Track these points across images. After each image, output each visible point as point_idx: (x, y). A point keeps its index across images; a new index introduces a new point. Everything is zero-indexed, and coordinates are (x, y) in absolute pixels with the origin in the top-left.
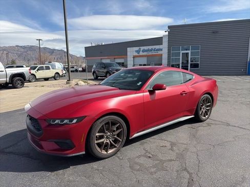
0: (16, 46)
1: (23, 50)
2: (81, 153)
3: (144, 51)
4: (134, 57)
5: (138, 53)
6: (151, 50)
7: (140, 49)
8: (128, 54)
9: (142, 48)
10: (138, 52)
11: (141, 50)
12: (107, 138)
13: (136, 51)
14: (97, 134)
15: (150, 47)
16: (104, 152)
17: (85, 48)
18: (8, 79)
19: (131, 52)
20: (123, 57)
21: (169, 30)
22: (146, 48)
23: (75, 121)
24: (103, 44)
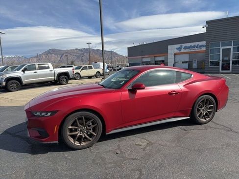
0: (76, 49)
1: (80, 52)
2: (55, 142)
3: (185, 48)
4: (175, 55)
5: (180, 51)
6: (194, 47)
7: (181, 46)
8: (169, 51)
9: (184, 45)
10: (179, 49)
11: (183, 47)
12: (81, 131)
13: (178, 49)
14: (70, 127)
15: (193, 44)
16: (77, 144)
17: (128, 48)
18: (56, 77)
19: (172, 49)
20: (164, 55)
21: (207, 26)
22: (188, 45)
23: (49, 114)
24: (145, 43)
